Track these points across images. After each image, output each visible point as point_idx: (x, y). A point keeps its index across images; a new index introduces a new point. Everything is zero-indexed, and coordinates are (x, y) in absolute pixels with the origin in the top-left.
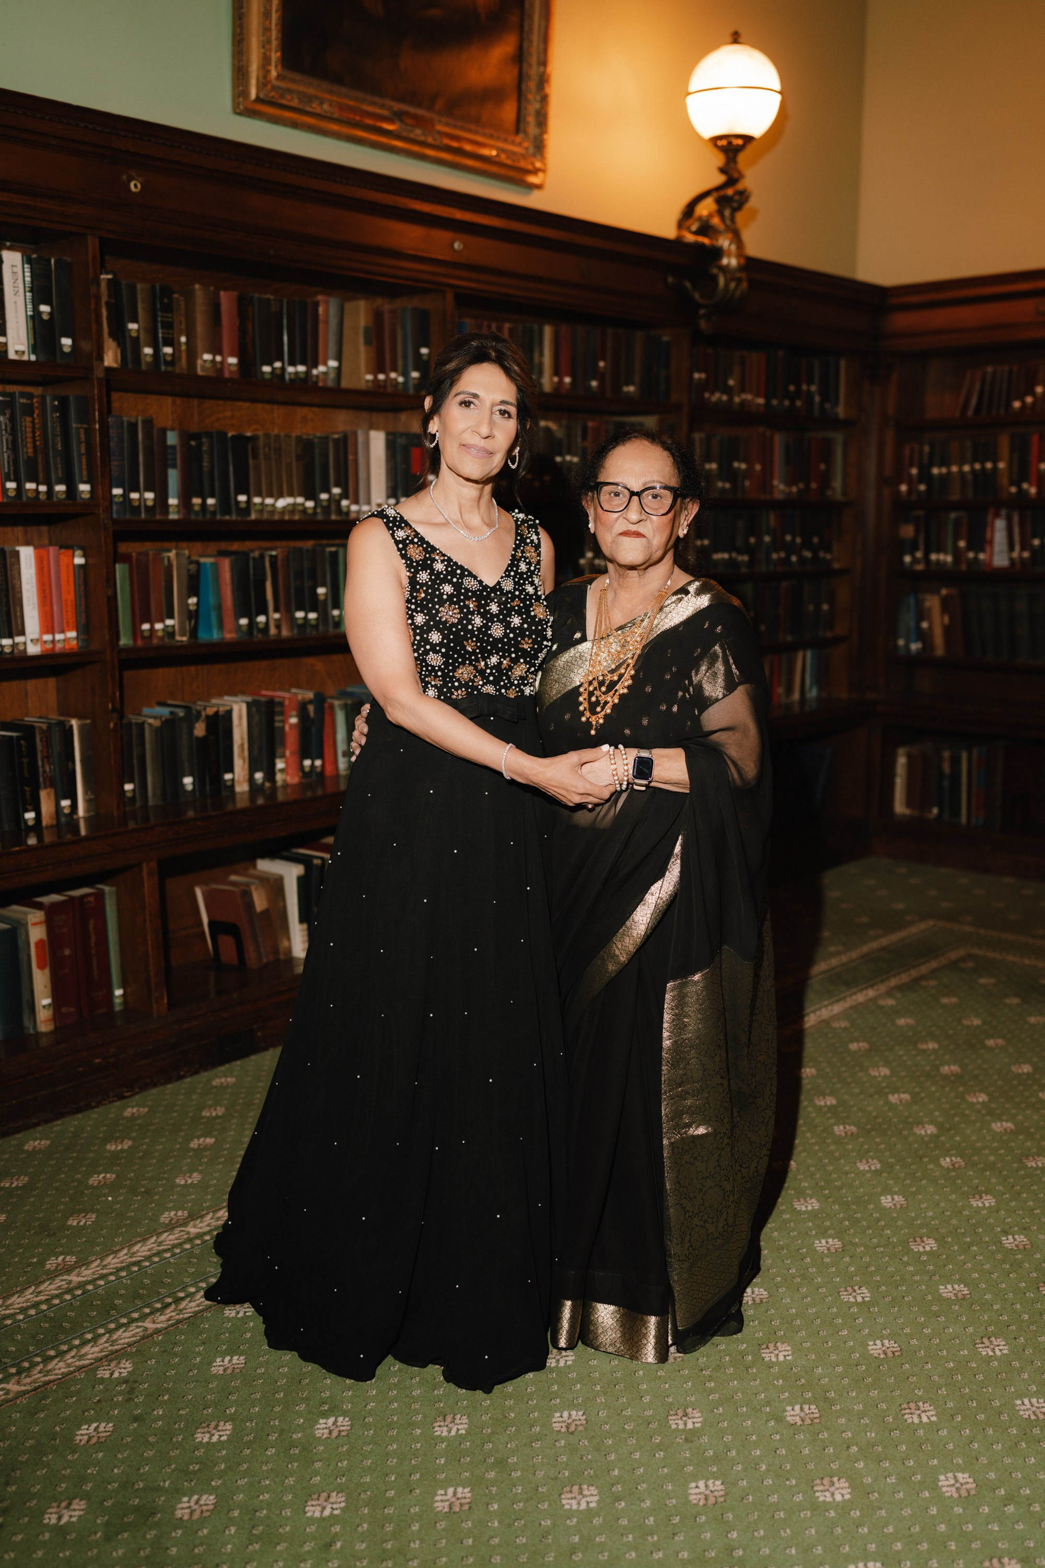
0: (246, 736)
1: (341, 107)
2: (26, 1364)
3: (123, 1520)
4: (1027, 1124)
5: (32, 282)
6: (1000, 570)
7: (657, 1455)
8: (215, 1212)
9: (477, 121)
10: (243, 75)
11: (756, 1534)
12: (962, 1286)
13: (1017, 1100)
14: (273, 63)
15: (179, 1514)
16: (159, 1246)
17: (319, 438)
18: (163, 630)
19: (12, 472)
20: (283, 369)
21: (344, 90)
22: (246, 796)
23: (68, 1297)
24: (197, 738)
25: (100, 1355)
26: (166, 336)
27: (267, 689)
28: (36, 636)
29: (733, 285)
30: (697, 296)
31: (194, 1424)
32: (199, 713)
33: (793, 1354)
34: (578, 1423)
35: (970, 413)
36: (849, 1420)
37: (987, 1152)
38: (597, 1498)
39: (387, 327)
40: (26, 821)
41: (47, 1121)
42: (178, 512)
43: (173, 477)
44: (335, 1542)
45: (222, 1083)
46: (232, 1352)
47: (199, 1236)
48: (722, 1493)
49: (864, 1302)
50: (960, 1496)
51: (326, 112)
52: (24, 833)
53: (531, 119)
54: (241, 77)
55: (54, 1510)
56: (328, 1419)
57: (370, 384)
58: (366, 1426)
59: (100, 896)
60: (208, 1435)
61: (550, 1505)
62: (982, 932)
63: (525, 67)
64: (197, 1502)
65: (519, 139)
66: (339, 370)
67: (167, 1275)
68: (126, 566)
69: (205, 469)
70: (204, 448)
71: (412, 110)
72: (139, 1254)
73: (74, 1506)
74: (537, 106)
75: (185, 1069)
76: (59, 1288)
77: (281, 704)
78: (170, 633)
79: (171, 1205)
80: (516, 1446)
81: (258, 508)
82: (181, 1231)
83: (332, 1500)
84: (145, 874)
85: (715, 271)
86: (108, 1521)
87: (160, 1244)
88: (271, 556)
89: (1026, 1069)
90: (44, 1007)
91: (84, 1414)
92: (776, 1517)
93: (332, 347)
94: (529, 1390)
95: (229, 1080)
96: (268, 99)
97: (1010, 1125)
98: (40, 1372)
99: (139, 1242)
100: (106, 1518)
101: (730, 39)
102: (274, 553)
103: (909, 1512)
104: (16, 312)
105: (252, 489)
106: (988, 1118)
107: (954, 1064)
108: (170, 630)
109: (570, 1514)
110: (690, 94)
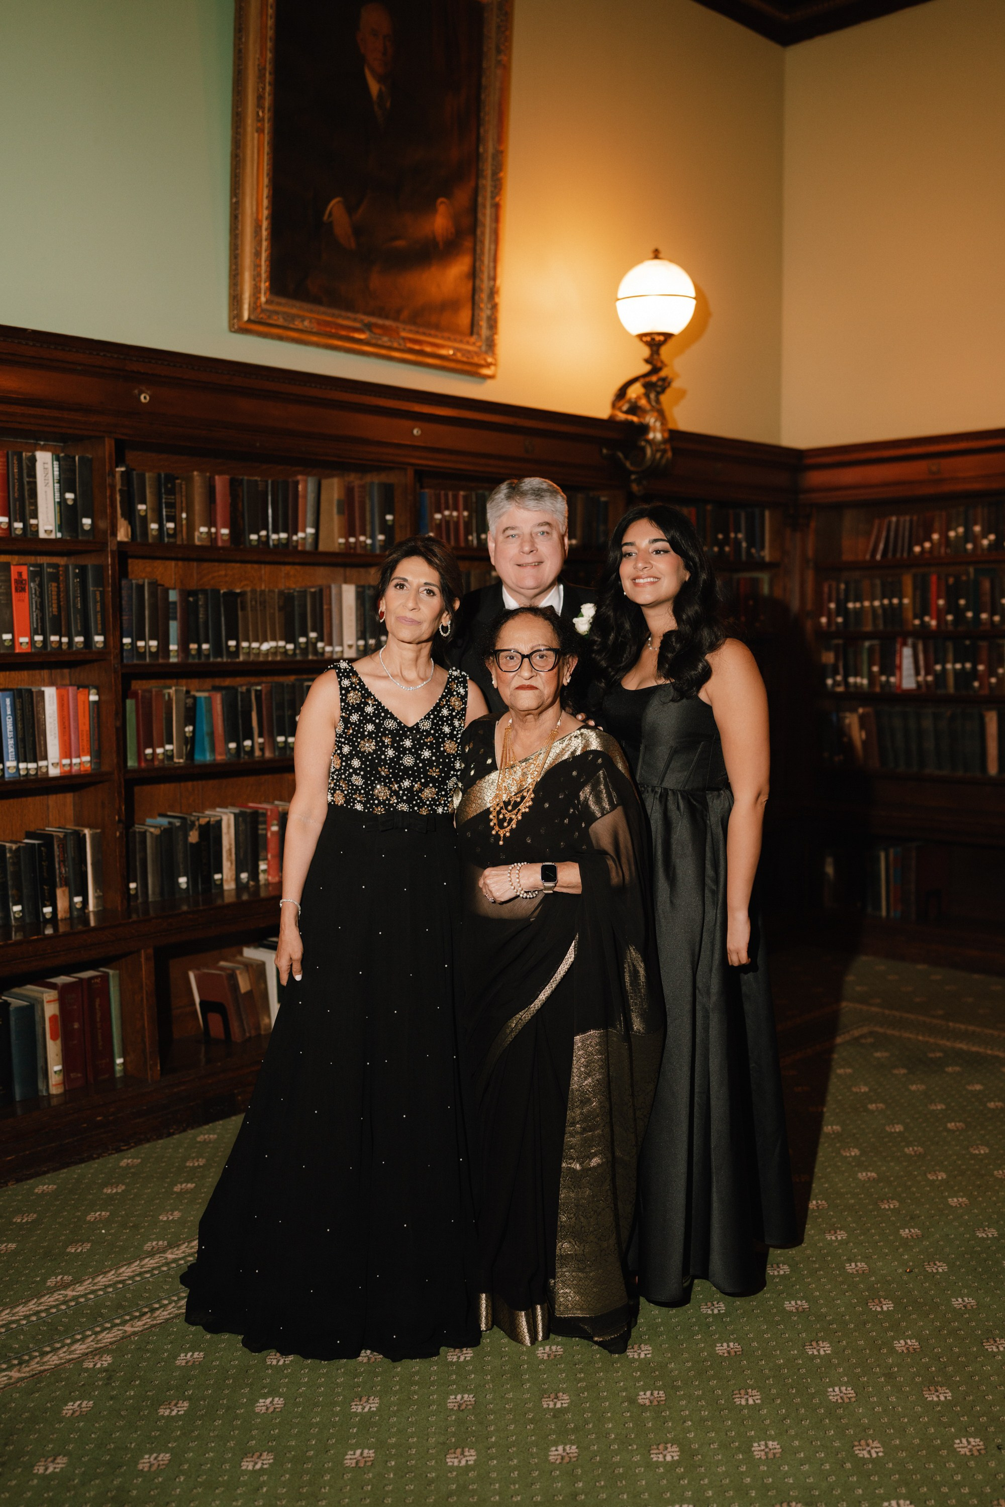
0: (233, 842)
1: (319, 323)
2: (26, 1358)
3: (96, 1470)
4: (888, 1174)
5: (60, 475)
6: (908, 692)
7: (528, 1427)
8: (190, 1242)
9: (437, 327)
10: (237, 301)
11: (597, 1484)
12: (804, 1302)
13: (884, 1154)
14: (263, 291)
15: (140, 1467)
16: (141, 1268)
17: (298, 592)
18: (163, 754)
19: (39, 627)
20: (268, 536)
21: (322, 309)
22: (233, 893)
23: (63, 1307)
24: (192, 844)
25: (86, 1351)
26: (169, 514)
27: (253, 802)
28: (56, 761)
29: (658, 455)
30: (628, 464)
31: (158, 1403)
32: (193, 823)
33: (653, 1353)
34: (469, 1403)
35: (878, 557)
36: (689, 1402)
37: (849, 1196)
38: (474, 1458)
39: (357, 499)
40: (44, 915)
41: (55, 1170)
42: (178, 656)
43: (174, 627)
44: (262, 1488)
45: (205, 1139)
46: (193, 1349)
47: (175, 1261)
48: (576, 1455)
49: (719, 1313)
50: (767, 1458)
51: (306, 327)
52: (42, 925)
53: (484, 324)
54: (236, 304)
55: (43, 1464)
56: (266, 1399)
57: (342, 547)
58: (297, 1405)
59: (105, 978)
60: (168, 1411)
61: (436, 1462)
62: (887, 1012)
63: (478, 282)
64: (156, 1458)
65: (473, 339)
66: (316, 535)
67: (146, 1291)
68: (133, 701)
69: (201, 620)
70: (200, 603)
71: (380, 322)
72: (124, 1275)
73: (58, 1461)
74: (489, 312)
75: (174, 1127)
76: (57, 1300)
77: (264, 815)
78: (169, 756)
79: (154, 1236)
80: (416, 1420)
81: (246, 651)
82: (160, 1257)
83: (262, 1458)
84: (143, 960)
85: (643, 443)
86: (84, 1472)
87: (142, 1267)
88: (256, 691)
89: (899, 1128)
90: (55, 1072)
91: (70, 1394)
92: (616, 1472)
93: (310, 517)
94: (432, 1379)
95: (211, 1136)
96: (257, 320)
97: (874, 1175)
98: (37, 1363)
99: (125, 1265)
100: (83, 1469)
101: (652, 255)
102: (259, 688)
103: (724, 1469)
104: (46, 499)
105: (240, 636)
106: (857, 1169)
107: (837, 1125)
108: (169, 753)
109: (452, 1469)
110: (619, 299)
